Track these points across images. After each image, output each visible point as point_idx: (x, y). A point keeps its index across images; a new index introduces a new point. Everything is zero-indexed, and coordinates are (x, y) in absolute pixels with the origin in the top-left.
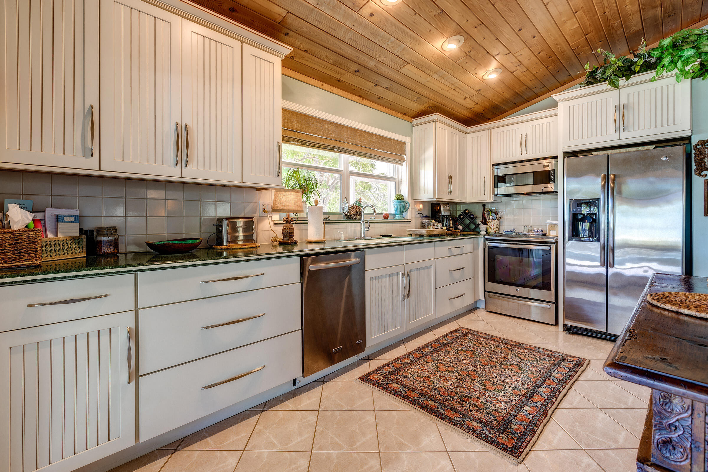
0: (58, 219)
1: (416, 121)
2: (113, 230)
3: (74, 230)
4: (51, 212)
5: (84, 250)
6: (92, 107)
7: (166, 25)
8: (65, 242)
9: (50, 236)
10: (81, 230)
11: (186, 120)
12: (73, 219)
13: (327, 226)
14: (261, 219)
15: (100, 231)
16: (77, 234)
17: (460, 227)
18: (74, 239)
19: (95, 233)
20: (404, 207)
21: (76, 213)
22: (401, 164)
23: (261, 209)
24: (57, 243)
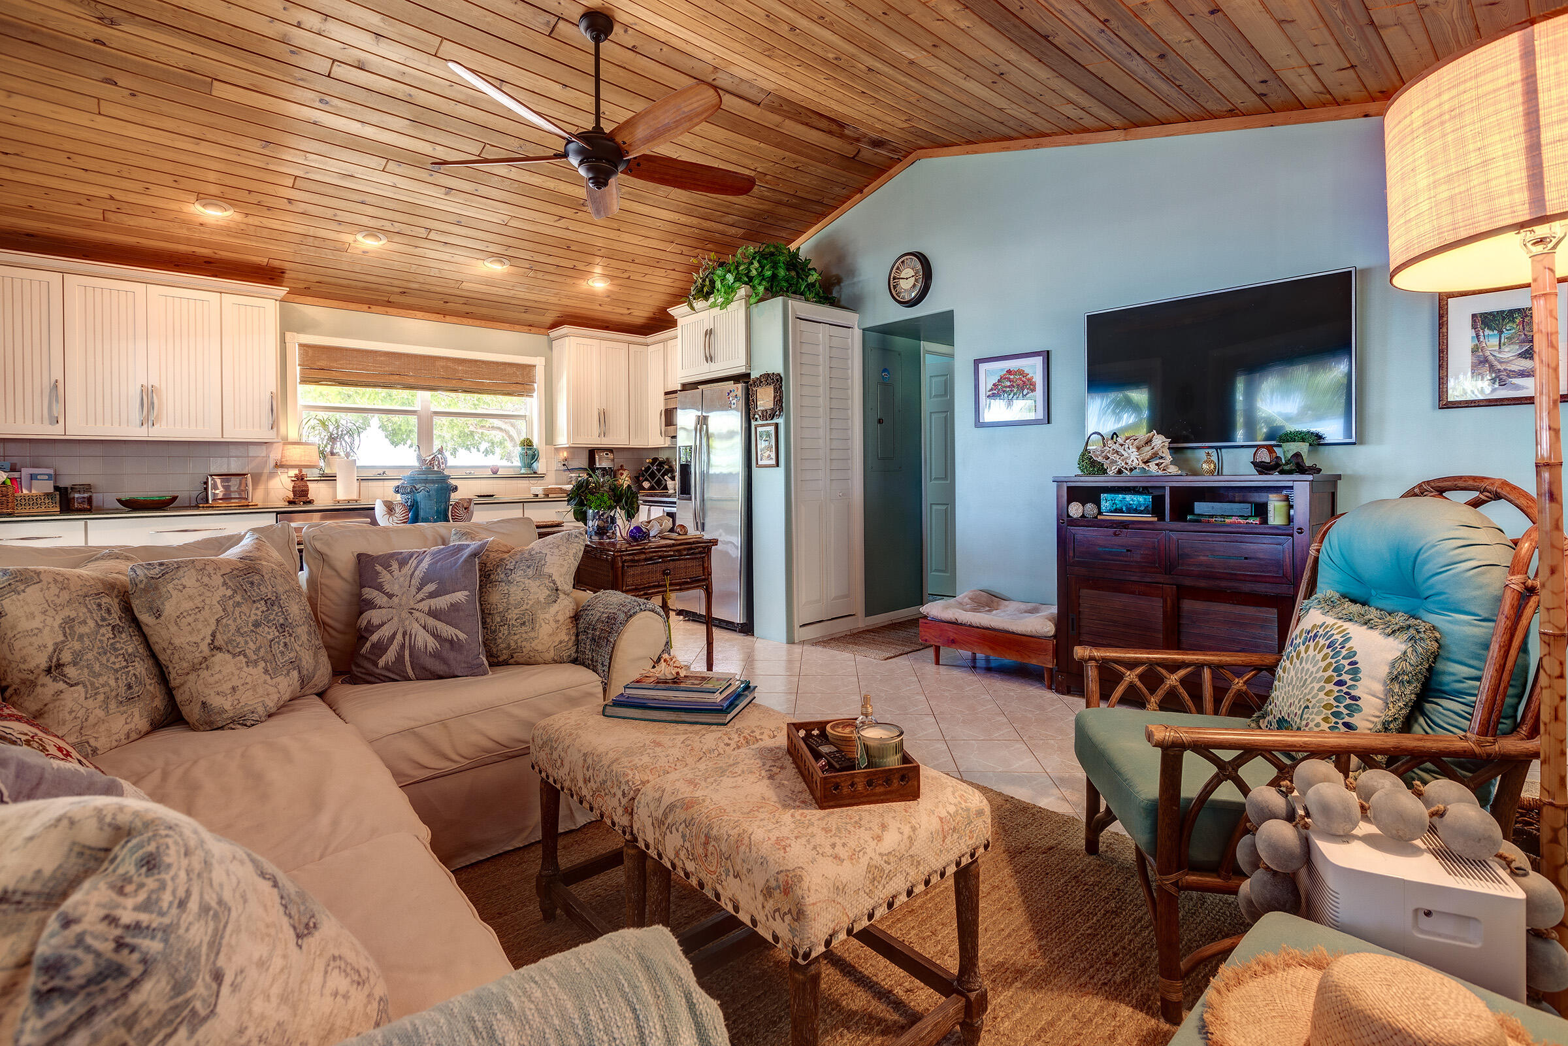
0: (33, 477)
1: (554, 333)
2: (88, 488)
3: (49, 487)
4: (26, 472)
5: (58, 505)
6: (56, 381)
7: (130, 295)
8: (38, 497)
9: (25, 491)
10: (56, 488)
11: (154, 381)
12: (47, 477)
13: (364, 484)
14: (272, 475)
15: (73, 488)
16: (52, 490)
17: (646, 485)
18: (47, 495)
19: (70, 491)
20: (533, 456)
21: (51, 471)
22: (532, 396)
23: (272, 464)
24: (31, 498)
